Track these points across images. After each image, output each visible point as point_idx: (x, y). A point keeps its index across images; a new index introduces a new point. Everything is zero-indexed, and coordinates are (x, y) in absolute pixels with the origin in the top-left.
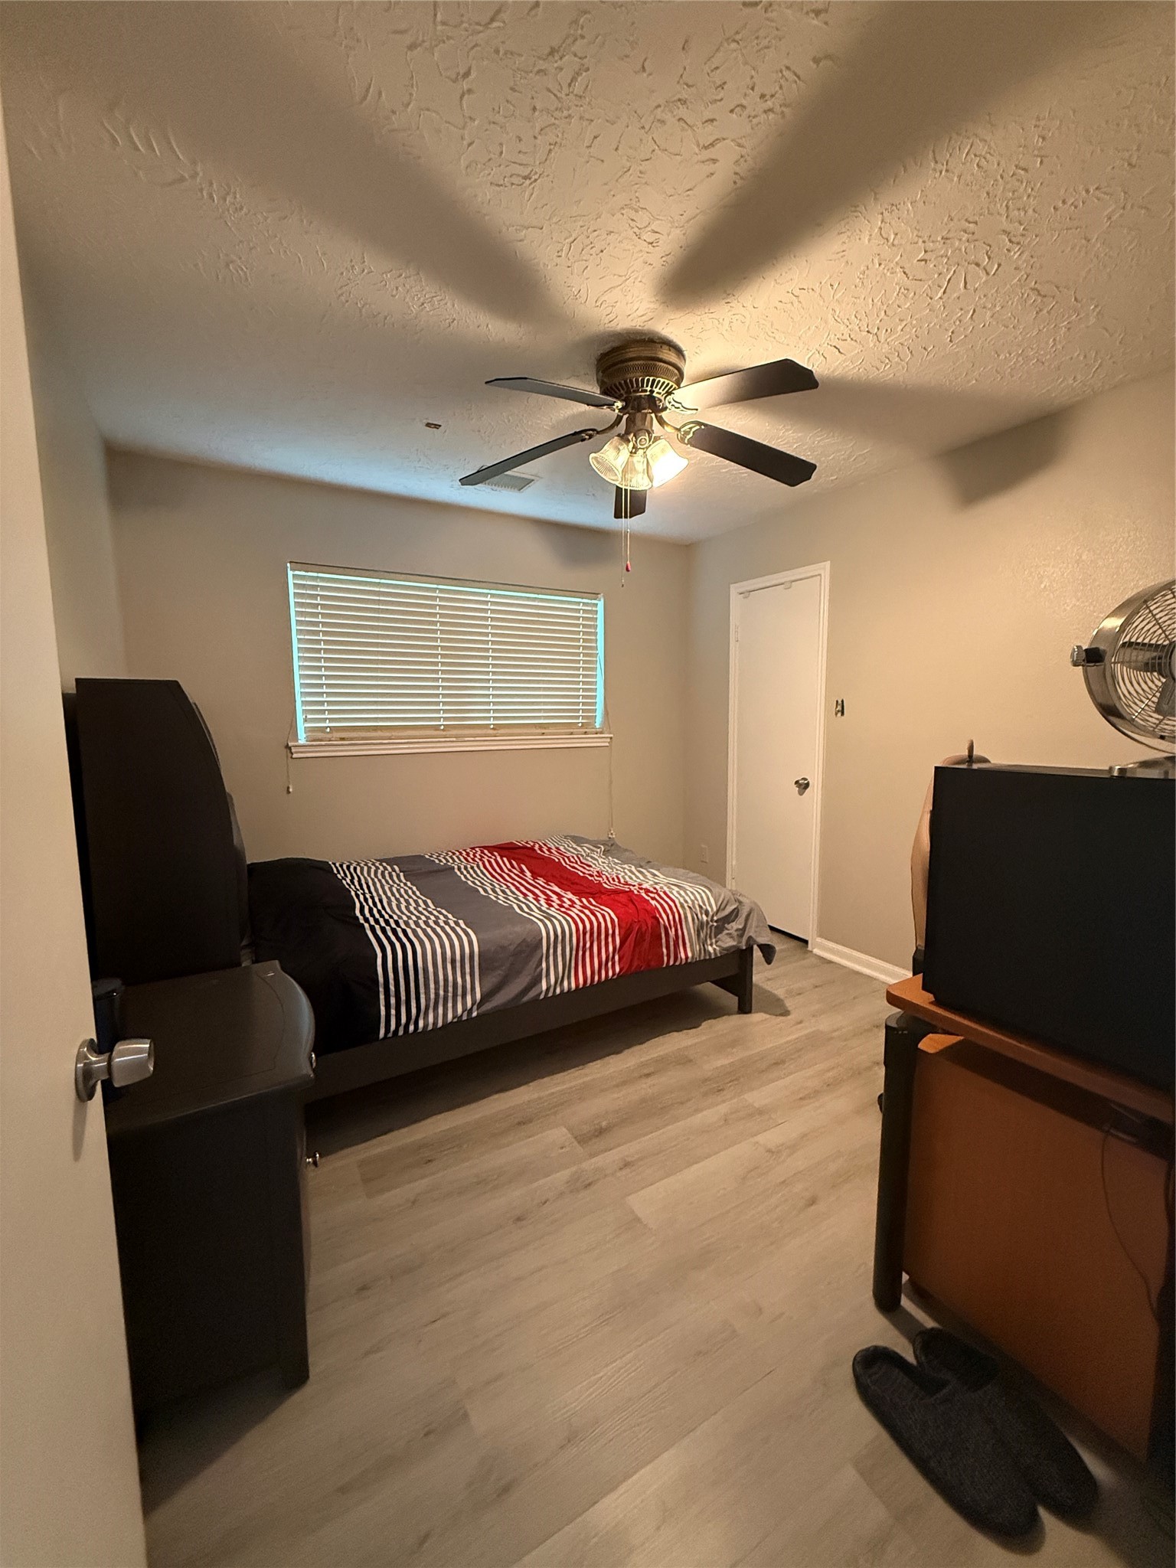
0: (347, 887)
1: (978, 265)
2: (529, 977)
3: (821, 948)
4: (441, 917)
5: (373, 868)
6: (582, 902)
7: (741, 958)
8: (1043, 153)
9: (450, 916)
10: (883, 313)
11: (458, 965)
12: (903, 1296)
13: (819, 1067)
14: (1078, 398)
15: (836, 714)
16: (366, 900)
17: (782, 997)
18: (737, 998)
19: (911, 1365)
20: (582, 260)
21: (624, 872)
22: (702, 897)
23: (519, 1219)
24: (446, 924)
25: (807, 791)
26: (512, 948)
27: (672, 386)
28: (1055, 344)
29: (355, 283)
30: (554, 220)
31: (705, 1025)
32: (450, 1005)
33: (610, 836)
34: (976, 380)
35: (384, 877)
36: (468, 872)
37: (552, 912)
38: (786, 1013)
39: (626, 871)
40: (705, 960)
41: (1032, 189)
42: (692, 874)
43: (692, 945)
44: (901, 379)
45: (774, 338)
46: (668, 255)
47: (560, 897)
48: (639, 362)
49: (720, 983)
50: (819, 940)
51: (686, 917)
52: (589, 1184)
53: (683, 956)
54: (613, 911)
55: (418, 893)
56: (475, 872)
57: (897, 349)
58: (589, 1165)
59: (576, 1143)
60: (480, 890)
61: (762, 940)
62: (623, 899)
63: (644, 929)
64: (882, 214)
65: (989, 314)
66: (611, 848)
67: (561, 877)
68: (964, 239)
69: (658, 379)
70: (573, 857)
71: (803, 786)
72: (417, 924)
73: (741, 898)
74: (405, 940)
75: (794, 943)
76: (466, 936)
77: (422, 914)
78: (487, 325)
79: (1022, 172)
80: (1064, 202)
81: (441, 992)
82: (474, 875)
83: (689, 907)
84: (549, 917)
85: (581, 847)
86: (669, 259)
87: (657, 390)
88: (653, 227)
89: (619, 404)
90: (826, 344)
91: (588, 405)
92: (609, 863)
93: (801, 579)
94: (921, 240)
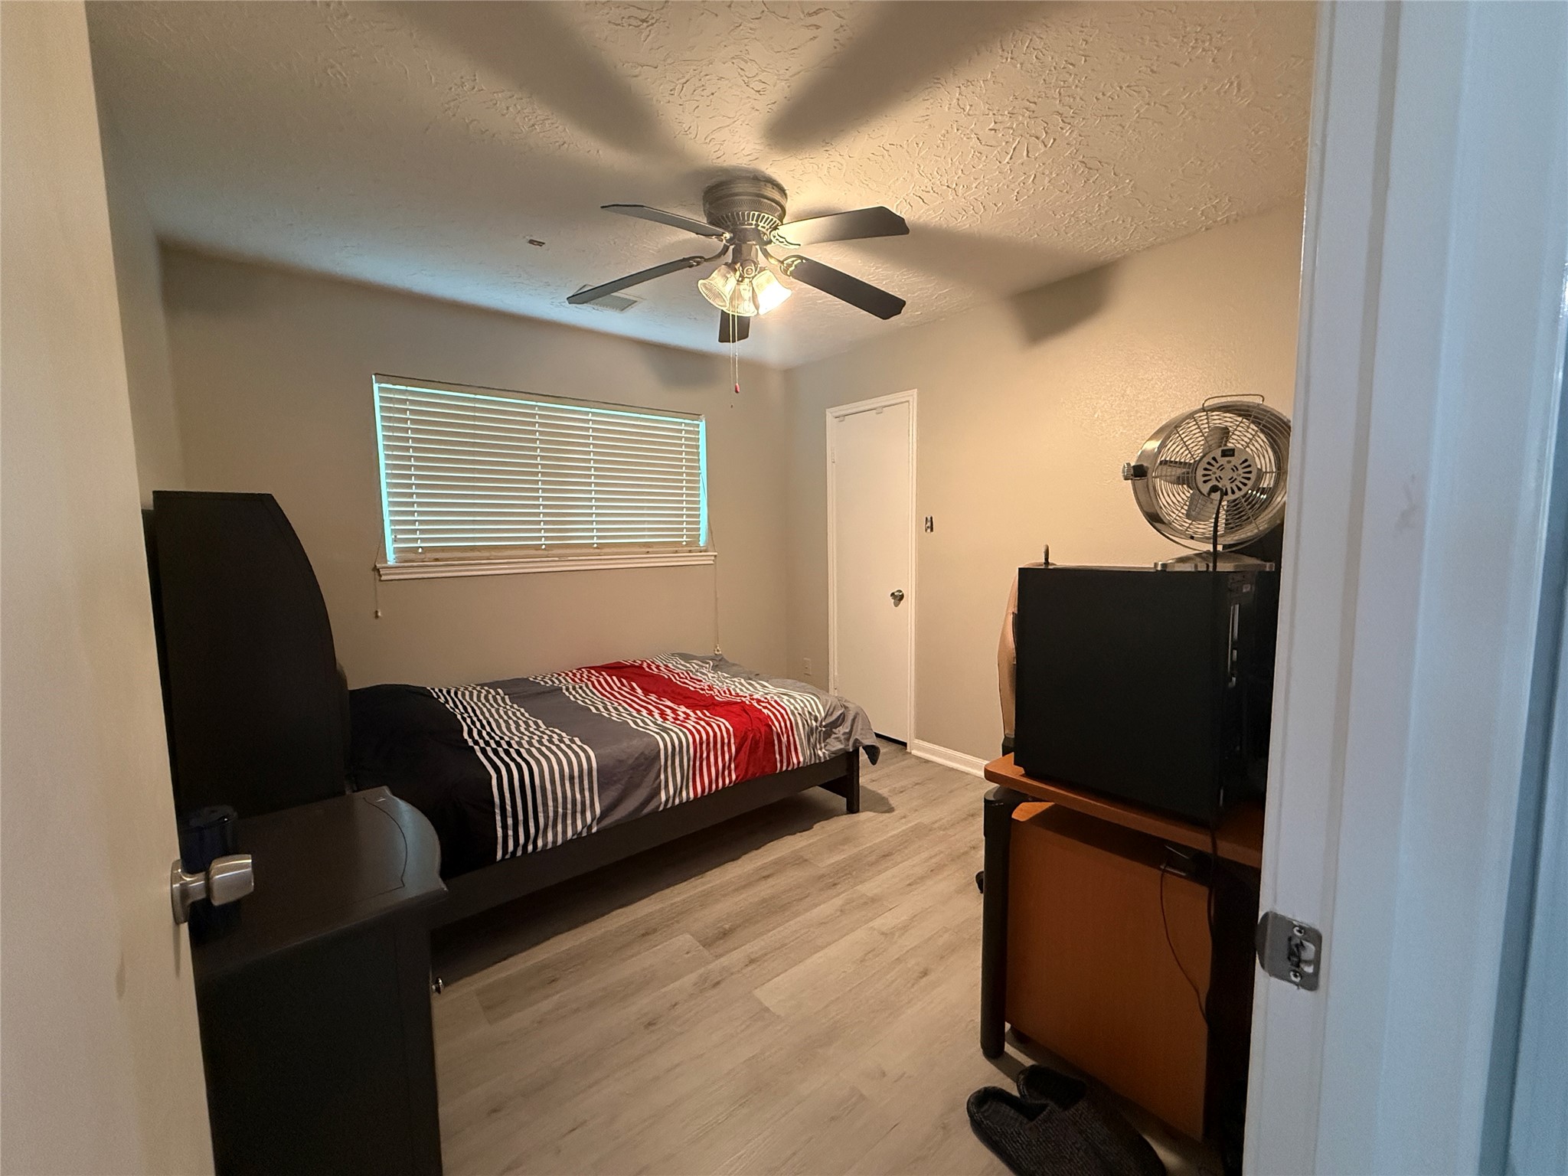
0: (452, 710)
1: (1037, 138)
2: (648, 789)
3: (919, 748)
4: (555, 735)
5: (475, 693)
6: (696, 714)
7: (848, 761)
8: (1087, 53)
9: (564, 735)
10: (960, 172)
11: (577, 781)
12: (1006, 1043)
13: (925, 855)
14: (1119, 256)
15: (926, 530)
16: (473, 723)
17: (885, 795)
18: (845, 799)
19: (1016, 1097)
20: (694, 100)
21: (735, 685)
22: (811, 705)
23: (650, 1024)
24: (561, 742)
25: (902, 602)
26: (630, 761)
27: (775, 222)
28: (1099, 209)
29: (464, 99)
30: (669, 61)
31: (817, 827)
32: (569, 822)
33: (716, 652)
34: (1038, 235)
35: (487, 700)
36: (577, 692)
37: (668, 725)
38: (891, 810)
39: (736, 683)
40: (815, 764)
41: (1079, 81)
42: (799, 684)
43: (803, 749)
44: (976, 230)
45: (867, 185)
46: (773, 103)
47: (674, 711)
48: (745, 197)
49: (830, 786)
50: (916, 741)
51: (797, 724)
52: (718, 983)
53: (795, 761)
54: (726, 720)
55: (527, 715)
56: (584, 692)
57: (972, 203)
58: (715, 965)
59: (701, 947)
60: (592, 708)
61: (867, 742)
62: (736, 709)
63: (757, 738)
64: (959, 87)
65: (1047, 179)
66: (719, 664)
67: (673, 692)
68: (1026, 115)
69: (763, 214)
70: (683, 673)
71: (898, 598)
72: (530, 744)
73: (846, 704)
74: (519, 760)
75: (894, 746)
76: (583, 752)
77: (535, 734)
78: (598, 152)
79: (1071, 67)
80: (1104, 94)
81: (560, 810)
82: (584, 695)
83: (799, 714)
84: (665, 730)
85: (689, 663)
86: (774, 107)
87: (761, 224)
88: (760, 77)
89: (728, 235)
90: (912, 194)
91: (697, 234)
92: (719, 677)
93: (894, 405)
94: (991, 113)
